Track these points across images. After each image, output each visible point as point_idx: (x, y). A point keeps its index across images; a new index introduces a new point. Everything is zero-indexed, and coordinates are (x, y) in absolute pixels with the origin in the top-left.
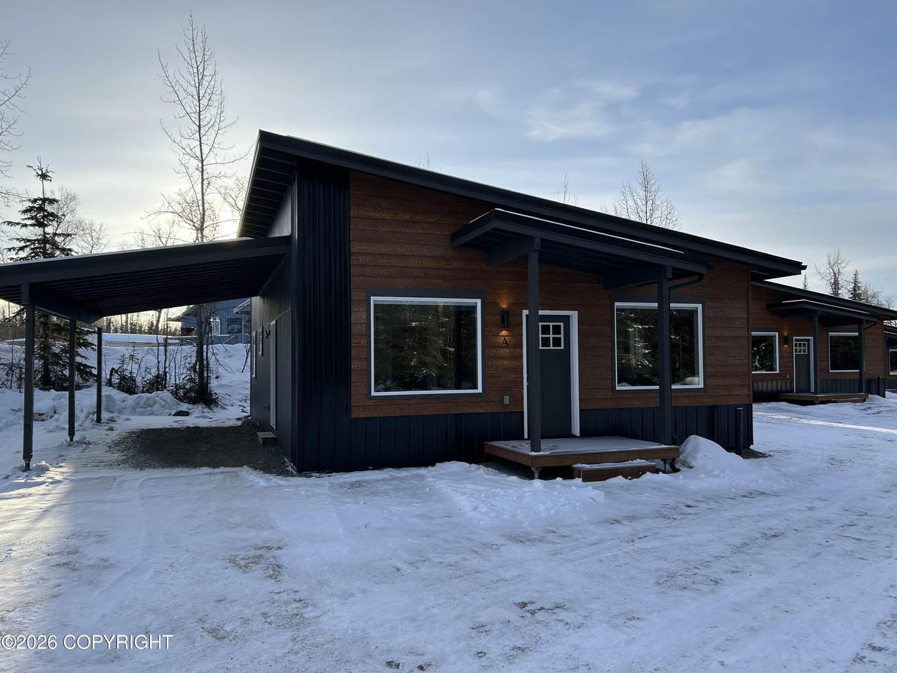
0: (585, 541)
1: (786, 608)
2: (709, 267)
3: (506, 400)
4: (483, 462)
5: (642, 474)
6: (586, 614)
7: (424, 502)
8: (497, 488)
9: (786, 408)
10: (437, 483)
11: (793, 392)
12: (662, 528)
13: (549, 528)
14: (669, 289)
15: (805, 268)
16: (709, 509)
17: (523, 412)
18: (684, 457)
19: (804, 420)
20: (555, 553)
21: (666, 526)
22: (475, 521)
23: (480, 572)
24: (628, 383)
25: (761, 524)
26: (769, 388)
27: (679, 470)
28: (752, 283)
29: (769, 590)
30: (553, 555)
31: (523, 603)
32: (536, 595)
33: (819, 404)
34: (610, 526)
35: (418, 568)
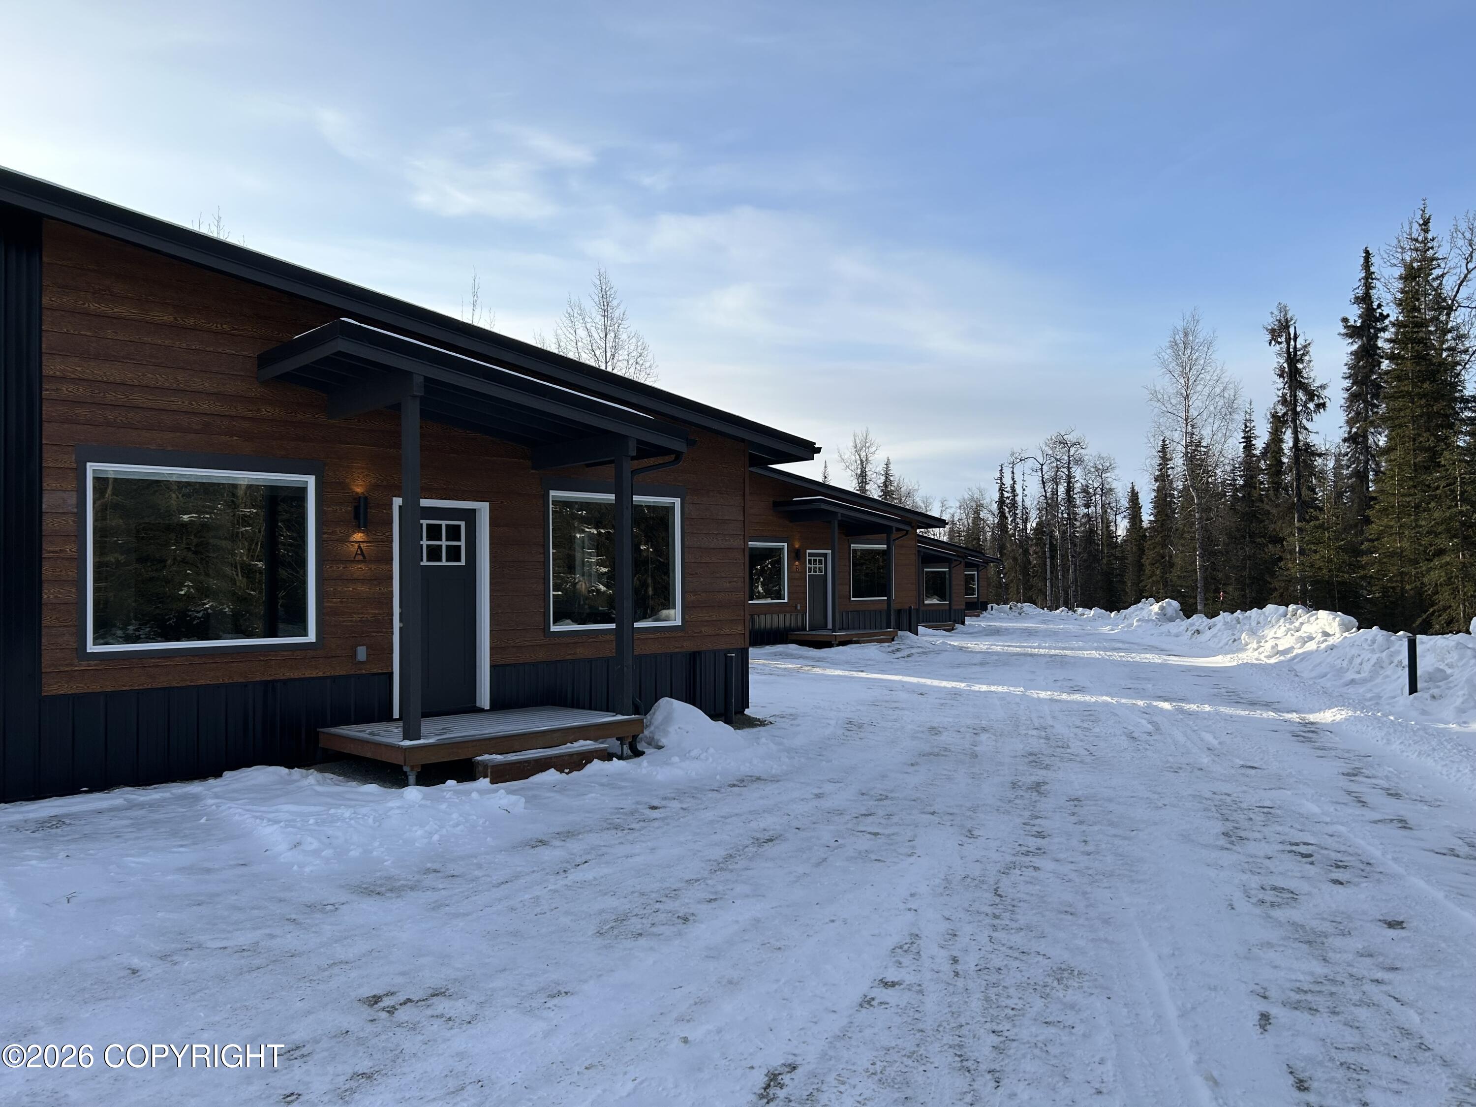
0: (489, 879)
1: (778, 944)
2: (690, 443)
3: (362, 653)
4: (316, 764)
5: (586, 764)
6: (483, 999)
7: (195, 844)
8: (338, 806)
9: (795, 652)
10: (223, 808)
11: (805, 630)
12: (610, 846)
13: (429, 865)
14: (632, 472)
15: (818, 450)
16: (682, 808)
17: (391, 675)
18: (651, 732)
19: (818, 669)
20: (437, 906)
21: (617, 842)
22: (295, 868)
23: (300, 955)
24: (573, 621)
25: (754, 825)
26: (775, 625)
27: (642, 753)
28: (751, 469)
29: (758, 920)
30: (433, 909)
31: (374, 996)
32: (400, 980)
33: (838, 645)
34: (532, 851)
35: (175, 964)
